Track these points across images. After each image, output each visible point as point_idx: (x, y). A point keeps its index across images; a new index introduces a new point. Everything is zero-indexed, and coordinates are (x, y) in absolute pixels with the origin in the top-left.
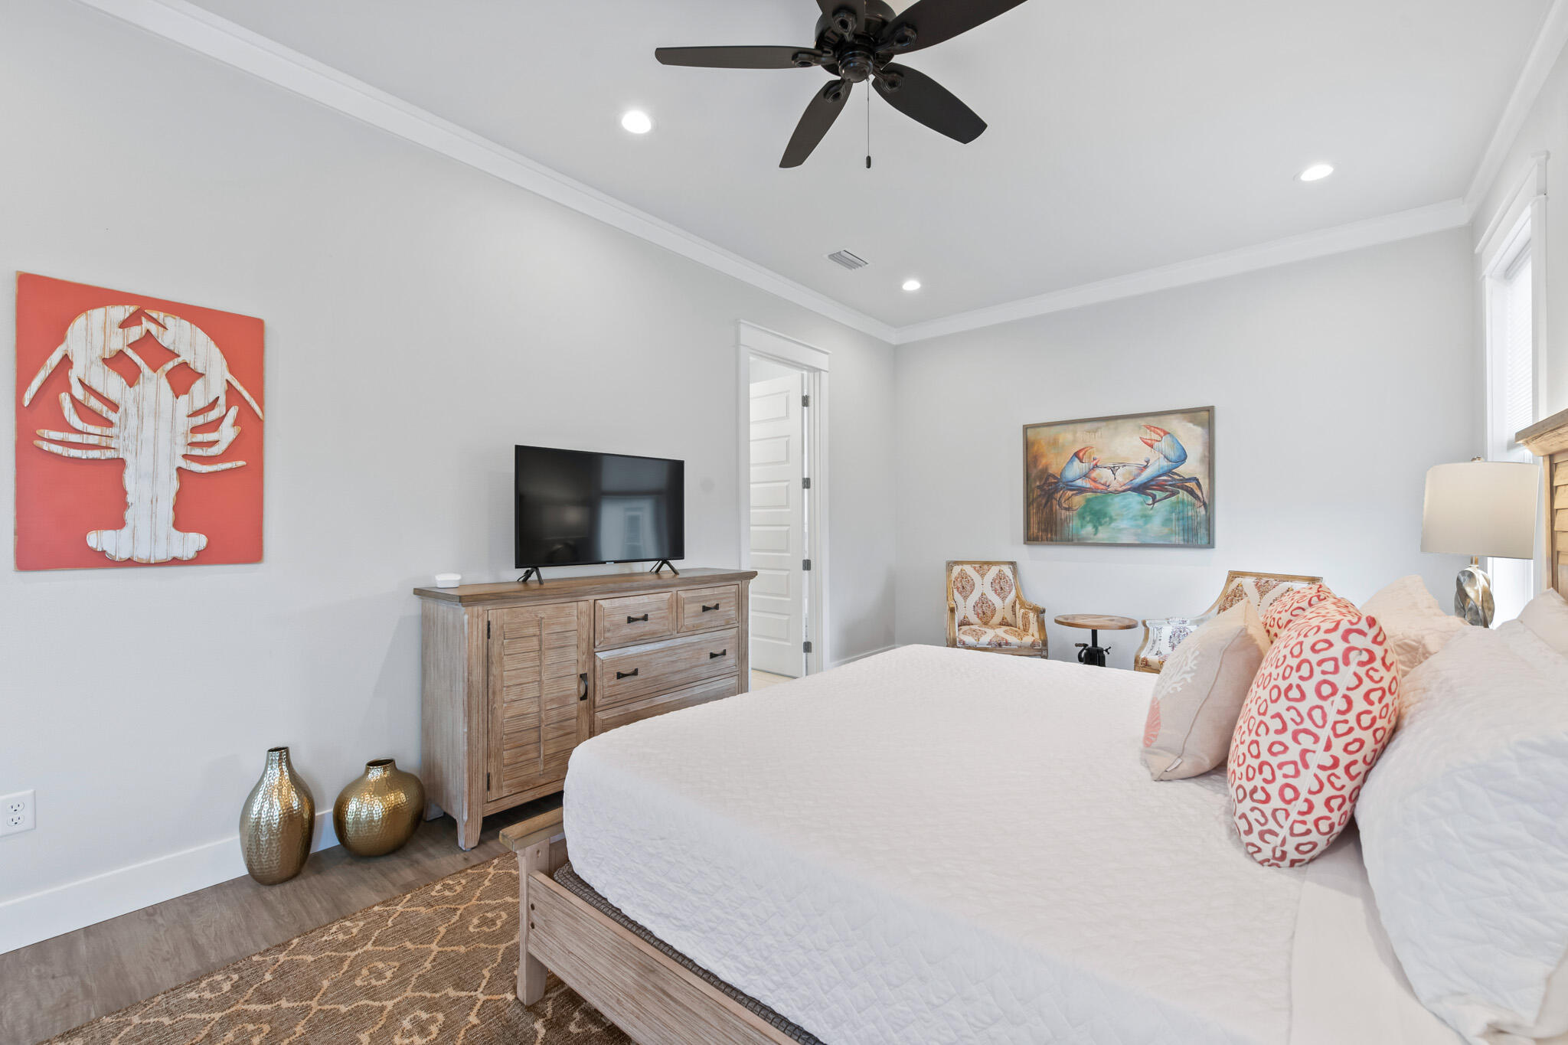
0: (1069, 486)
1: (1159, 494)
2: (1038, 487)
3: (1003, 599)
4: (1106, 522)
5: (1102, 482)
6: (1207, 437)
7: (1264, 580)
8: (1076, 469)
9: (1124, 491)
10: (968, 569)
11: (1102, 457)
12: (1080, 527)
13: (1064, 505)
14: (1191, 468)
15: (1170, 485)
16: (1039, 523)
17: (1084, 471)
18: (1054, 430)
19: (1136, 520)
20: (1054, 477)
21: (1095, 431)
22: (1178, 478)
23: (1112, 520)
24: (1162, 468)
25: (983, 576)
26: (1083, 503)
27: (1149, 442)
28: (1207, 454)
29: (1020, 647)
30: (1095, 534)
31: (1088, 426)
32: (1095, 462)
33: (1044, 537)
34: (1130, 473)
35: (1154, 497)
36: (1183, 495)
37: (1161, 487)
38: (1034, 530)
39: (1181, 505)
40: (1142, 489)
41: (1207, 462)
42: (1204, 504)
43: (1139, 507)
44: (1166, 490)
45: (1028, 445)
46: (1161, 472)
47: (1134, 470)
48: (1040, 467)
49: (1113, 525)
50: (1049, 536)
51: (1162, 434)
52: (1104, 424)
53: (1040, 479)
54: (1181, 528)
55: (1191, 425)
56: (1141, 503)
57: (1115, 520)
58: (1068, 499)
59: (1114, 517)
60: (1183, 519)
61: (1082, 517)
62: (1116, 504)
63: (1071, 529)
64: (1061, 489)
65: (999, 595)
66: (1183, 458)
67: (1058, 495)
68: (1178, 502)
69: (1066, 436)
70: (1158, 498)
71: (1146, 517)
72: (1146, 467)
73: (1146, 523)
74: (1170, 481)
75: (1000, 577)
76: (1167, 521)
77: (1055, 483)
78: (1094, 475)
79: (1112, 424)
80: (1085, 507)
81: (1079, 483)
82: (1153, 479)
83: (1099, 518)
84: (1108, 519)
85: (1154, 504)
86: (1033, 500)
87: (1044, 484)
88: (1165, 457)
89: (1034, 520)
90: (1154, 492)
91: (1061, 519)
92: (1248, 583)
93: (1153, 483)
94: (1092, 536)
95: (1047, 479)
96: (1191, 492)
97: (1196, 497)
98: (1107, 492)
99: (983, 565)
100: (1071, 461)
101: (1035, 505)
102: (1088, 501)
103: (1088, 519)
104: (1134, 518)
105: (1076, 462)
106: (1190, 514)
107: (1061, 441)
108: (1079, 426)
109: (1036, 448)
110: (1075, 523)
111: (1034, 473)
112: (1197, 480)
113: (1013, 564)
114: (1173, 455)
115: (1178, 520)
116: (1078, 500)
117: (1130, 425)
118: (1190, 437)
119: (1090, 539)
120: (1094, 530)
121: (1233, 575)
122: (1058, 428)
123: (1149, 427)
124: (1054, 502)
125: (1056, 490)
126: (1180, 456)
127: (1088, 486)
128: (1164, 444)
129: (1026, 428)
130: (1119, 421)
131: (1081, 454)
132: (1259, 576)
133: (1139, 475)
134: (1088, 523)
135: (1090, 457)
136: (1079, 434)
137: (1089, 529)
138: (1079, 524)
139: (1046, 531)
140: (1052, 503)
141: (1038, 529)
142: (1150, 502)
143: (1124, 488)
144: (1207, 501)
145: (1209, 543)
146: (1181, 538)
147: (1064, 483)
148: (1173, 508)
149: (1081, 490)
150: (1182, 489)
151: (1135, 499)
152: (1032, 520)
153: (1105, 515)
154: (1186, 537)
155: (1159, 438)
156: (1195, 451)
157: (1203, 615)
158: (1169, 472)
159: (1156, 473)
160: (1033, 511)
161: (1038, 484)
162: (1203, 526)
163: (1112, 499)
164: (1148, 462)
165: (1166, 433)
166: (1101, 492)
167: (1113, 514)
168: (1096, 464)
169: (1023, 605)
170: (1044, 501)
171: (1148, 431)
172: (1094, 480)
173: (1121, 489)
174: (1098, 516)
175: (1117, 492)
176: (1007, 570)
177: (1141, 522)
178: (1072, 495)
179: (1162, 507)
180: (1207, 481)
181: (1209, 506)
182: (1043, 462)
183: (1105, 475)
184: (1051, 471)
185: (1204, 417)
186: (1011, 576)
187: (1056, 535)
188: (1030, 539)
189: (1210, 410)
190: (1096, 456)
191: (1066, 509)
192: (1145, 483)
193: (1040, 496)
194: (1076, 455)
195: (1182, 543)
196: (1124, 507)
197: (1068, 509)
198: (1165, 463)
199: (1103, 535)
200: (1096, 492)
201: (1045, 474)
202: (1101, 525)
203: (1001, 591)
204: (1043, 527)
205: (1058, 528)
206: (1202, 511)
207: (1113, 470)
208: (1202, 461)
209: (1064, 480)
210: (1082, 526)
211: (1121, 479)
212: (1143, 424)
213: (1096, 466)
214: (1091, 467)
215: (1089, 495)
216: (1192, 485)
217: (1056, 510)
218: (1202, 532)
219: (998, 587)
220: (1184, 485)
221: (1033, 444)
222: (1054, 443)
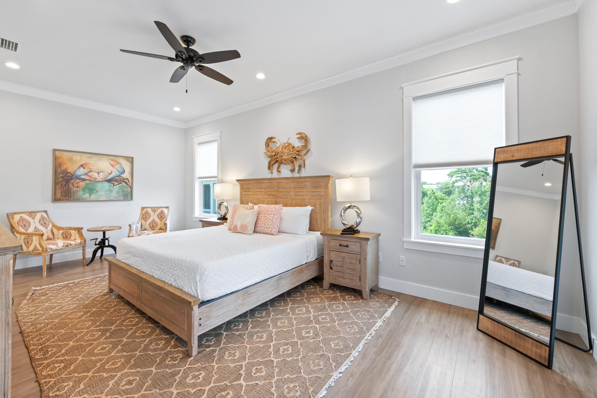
0: (78, 178)
1: (116, 183)
2: (61, 177)
3: (46, 228)
4: (95, 193)
5: (94, 177)
6: (131, 166)
7: (153, 209)
8: (81, 172)
9: (103, 181)
10: (25, 216)
11: (94, 168)
12: (83, 194)
13: (75, 185)
14: (126, 175)
15: (119, 180)
16: (61, 193)
17: (85, 172)
18: (70, 154)
19: (107, 192)
20: (70, 173)
21: (91, 158)
22: (122, 178)
23: (97, 191)
24: (117, 174)
25: (33, 218)
26: (84, 185)
27: (112, 165)
28: (131, 171)
29: (75, 245)
30: (90, 197)
31: (88, 155)
32: (90, 169)
33: (64, 199)
34: (105, 175)
35: (114, 184)
36: (123, 184)
37: (116, 181)
38: (59, 196)
39: (123, 187)
40: (109, 181)
41: (131, 173)
42: (130, 187)
43: (108, 187)
44: (118, 182)
45: (55, 158)
46: (116, 176)
47: (107, 174)
48: (63, 169)
49: (98, 193)
50: (67, 198)
51: (117, 163)
52: (94, 156)
53: (63, 174)
54: (123, 194)
55: (126, 162)
56: (109, 186)
57: (99, 192)
58: (77, 183)
59: (98, 191)
60: (123, 192)
61: (84, 190)
62: (99, 186)
63: (78, 195)
64: (74, 179)
65: (44, 226)
66: (124, 172)
67: (72, 181)
68: (122, 186)
69: (77, 157)
70: (115, 184)
71: (111, 191)
72: (111, 173)
73: (111, 193)
74: (119, 179)
75: (42, 218)
76: (118, 192)
77: (72, 176)
78: (90, 174)
79: (98, 156)
80: (85, 187)
81: (83, 177)
82: (113, 178)
83: (92, 191)
84: (95, 191)
85: (113, 186)
86: (58, 182)
87: (65, 176)
88: (118, 171)
89: (59, 192)
90: (114, 182)
91: (73, 191)
92: (149, 210)
93: (114, 179)
94: (89, 198)
95: (66, 174)
96: (126, 183)
97: (128, 185)
98: (95, 181)
99: (32, 214)
100: (79, 168)
101: (59, 185)
102: (87, 184)
103: (87, 191)
104: (106, 191)
105: (82, 169)
106: (126, 190)
107: (74, 159)
108: (83, 154)
109: (60, 160)
110: (81, 193)
111: (59, 171)
112: (128, 179)
113: (46, 212)
114: (121, 170)
115: (122, 192)
116: (82, 184)
117: (105, 158)
118: (126, 165)
119: (87, 199)
120: (89, 195)
121: (143, 208)
122: (73, 153)
123: (112, 160)
124: (70, 184)
125: (71, 179)
126: (123, 171)
127: (87, 178)
128: (118, 166)
129: (55, 150)
130: (101, 156)
131: (84, 166)
132: (151, 208)
133: (109, 176)
134: (87, 193)
135: (88, 167)
136: (83, 157)
137: (87, 195)
138: (83, 193)
139: (65, 196)
140: (69, 186)
141: (61, 196)
142: (112, 185)
143: (103, 180)
144: (131, 186)
145: (131, 199)
146: (123, 198)
147: (75, 176)
148: (120, 188)
149: (84, 180)
150: (123, 182)
151: (107, 184)
152: (57, 191)
153: (94, 190)
154: (124, 197)
155: (116, 164)
156: (128, 170)
157: (138, 221)
158: (119, 176)
159: (114, 176)
160: (58, 187)
161: (61, 175)
162: (130, 194)
163: (97, 184)
164: (112, 172)
165: (118, 163)
166: (93, 181)
167: (98, 189)
168: (91, 170)
169: (59, 228)
170: (64, 184)
171: (112, 161)
172: (90, 176)
173: (101, 180)
174: (91, 190)
175: (99, 182)
176: (44, 215)
177: (109, 193)
178: (79, 181)
179: (117, 188)
180: (131, 180)
181: (131, 188)
182: (64, 167)
183: (95, 175)
184: (68, 171)
185: (131, 160)
186: (47, 217)
187: (71, 197)
188: (55, 199)
189: (132, 158)
190: (90, 167)
191: (76, 187)
192: (111, 179)
193: (62, 181)
194: (82, 166)
195: (123, 199)
196: (103, 187)
197: (77, 187)
198: (118, 173)
199: (93, 197)
200: (91, 181)
201: (65, 172)
202: (92, 193)
203: (45, 225)
204: (64, 195)
205: (72, 195)
206: (129, 189)
207: (98, 173)
208: (130, 173)
209: (75, 175)
210: (84, 194)
211: (101, 176)
212: (110, 158)
213: (91, 171)
214: (89, 171)
215: (87, 182)
216: (126, 181)
217: (71, 188)
218: (129, 196)
219: (43, 223)
220: (124, 180)
221: (59, 158)
222: (71, 159)
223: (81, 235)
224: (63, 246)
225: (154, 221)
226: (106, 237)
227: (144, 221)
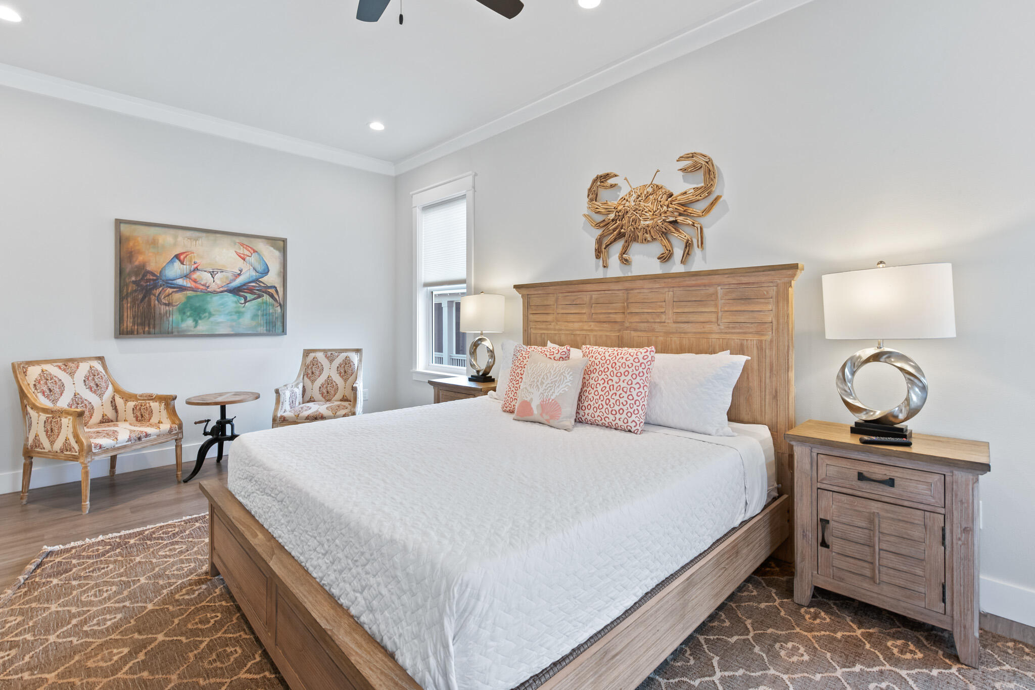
0: (169, 283)
1: (249, 296)
2: (134, 282)
3: (101, 396)
4: (205, 317)
5: (202, 283)
6: (282, 259)
7: (329, 353)
8: (175, 270)
9: (222, 292)
10: (52, 369)
11: (202, 262)
12: (180, 321)
13: (164, 301)
14: (272, 279)
15: (257, 290)
16: (134, 318)
17: (185, 272)
18: (152, 231)
19: (231, 315)
20: (153, 274)
21: (196, 239)
22: (263, 285)
23: (211, 315)
24: (252, 277)
25: (72, 374)
26: (184, 300)
27: (242, 255)
28: (282, 270)
29: (158, 436)
30: (195, 327)
31: (189, 233)
32: (195, 266)
33: (141, 331)
34: (227, 278)
35: (245, 298)
36: (266, 298)
37: (251, 291)
38: (129, 323)
39: (265, 305)
40: (236, 291)
41: (282, 275)
42: (280, 305)
43: (234, 305)
44: (255, 294)
45: (121, 241)
46: (251, 280)
47: (230, 276)
48: (137, 263)
49: (212, 319)
50: (147, 329)
51: (252, 252)
52: (204, 235)
53: (137, 275)
54: (265, 321)
55: (272, 249)
56: (236, 302)
57: (214, 315)
58: (168, 295)
59: (214, 313)
60: (266, 315)
61: (182, 311)
62: (214, 302)
63: (171, 323)
64: (161, 286)
65: (95, 392)
66: (266, 272)
67: (157, 292)
68: (263, 303)
69: (166, 238)
70: (248, 299)
71: (239, 313)
72: (239, 275)
73: (239, 317)
74: (257, 287)
75: (93, 373)
76: (255, 316)
77: (153, 280)
78: (195, 276)
79: (212, 237)
80: (185, 304)
81: (180, 282)
82: (244, 285)
83: (199, 314)
84: (207, 314)
85: (245, 303)
86: (127, 293)
87: (142, 279)
88: (254, 268)
89: (128, 314)
90: (245, 294)
91: (160, 314)
92: (320, 356)
93: (245, 287)
94: (192, 329)
95: (144, 275)
96: (272, 296)
97: (275, 300)
98: (207, 291)
99: (69, 364)
100: (172, 261)
101: (129, 300)
102: (189, 298)
103: (188, 314)
104: (230, 314)
105: (177, 264)
106: (271, 311)
107: (161, 241)
108: (180, 232)
109: (131, 244)
110: (175, 317)
111: (128, 268)
112: (276, 288)
113: (101, 359)
114: (260, 268)
115: (263, 315)
116: (179, 297)
117: (227, 240)
118: (271, 256)
119: (189, 331)
120: (194, 323)
121: (307, 353)
122: (157, 229)
123: (242, 245)
124: (153, 297)
125: (155, 287)
126: (264, 270)
127: (189, 285)
128: (253, 259)
129: (119, 222)
130: (218, 235)
131: (182, 257)
132: (325, 351)
133: (234, 280)
134: (188, 317)
135: (191, 261)
136: (180, 239)
137: (190, 322)
138: (180, 318)
139: (142, 324)
140: (149, 301)
141: (134, 324)
142: (243, 301)
143: (222, 289)
144: (282, 303)
145: (283, 331)
146: (265, 328)
147: (163, 281)
148: (259, 307)
149: (182, 289)
150: (266, 293)
151: (230, 299)
152: (125, 314)
153: (205, 311)
154: (268, 328)
155: (250, 254)
156: (274, 267)
157: (296, 381)
158: (256, 280)
159: (247, 281)
160: (127, 304)
161: (133, 279)
162: (280, 320)
163: (211, 298)
164: (241, 271)
165: (255, 251)
166: (201, 292)
167: (212, 310)
168: (197, 268)
169: (128, 397)
170: (140, 296)
171: (242, 247)
172: (195, 281)
173: (218, 290)
174: (198, 312)
175: (215, 293)
176: (97, 366)
177: (235, 317)
178: (173, 292)
179: (251, 306)
180: (282, 289)
181: (283, 306)
182: (140, 259)
183: (205, 277)
184: (148, 268)
185: (281, 245)
186: (103, 372)
187: (154, 328)
188: (122, 332)
189: (284, 241)
190: (196, 260)
191: (166, 304)
192: (239, 287)
193: (136, 291)
194: (177, 257)
195: (265, 332)
196: (222, 304)
197: (169, 305)
198: (254, 273)
199: (203, 327)
200: (196, 291)
201: (142, 271)
202: (200, 318)
203: (96, 389)
204: (139, 321)
205: (157, 322)
206: (279, 309)
207: (213, 274)
208: (279, 275)
209: (164, 278)
210: (182, 320)
211: (218, 282)
212: (238, 241)
213: (196, 269)
214: (192, 269)
215: (189, 293)
216: (272, 291)
217: (155, 305)
218: (279, 324)
219: (92, 384)
220: (266, 290)
221: (128, 239)
222: (154, 243)
223: (172, 412)
224: (129, 440)
225: (329, 381)
226: (227, 417)
227: (308, 380)
